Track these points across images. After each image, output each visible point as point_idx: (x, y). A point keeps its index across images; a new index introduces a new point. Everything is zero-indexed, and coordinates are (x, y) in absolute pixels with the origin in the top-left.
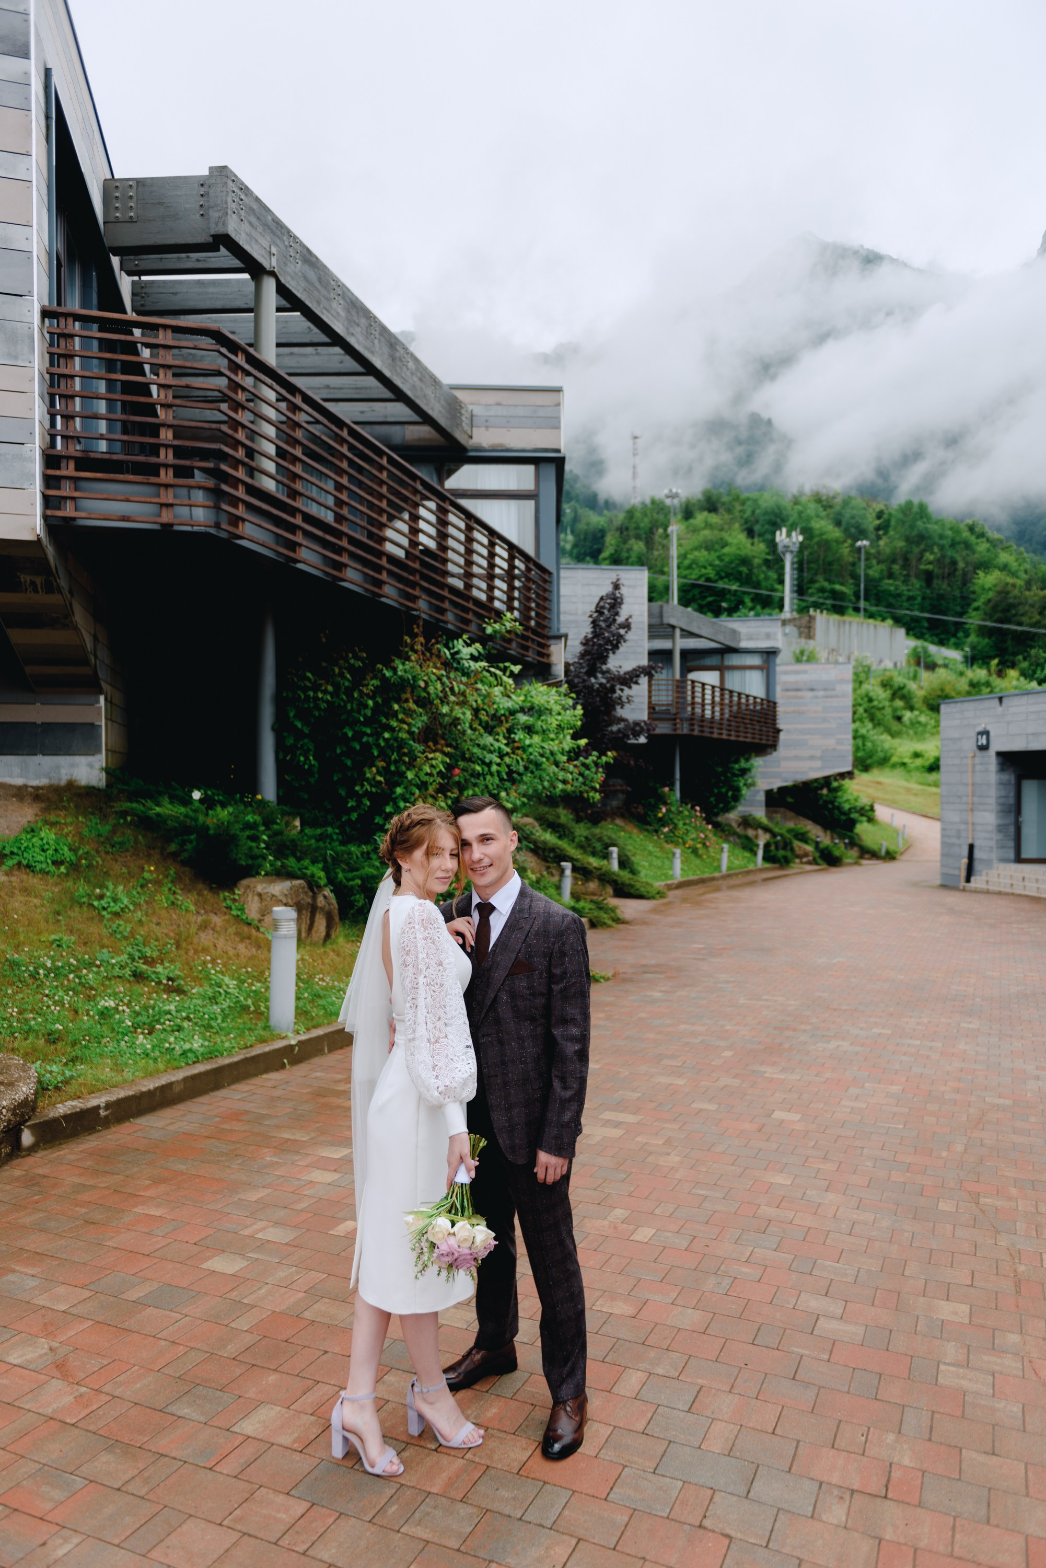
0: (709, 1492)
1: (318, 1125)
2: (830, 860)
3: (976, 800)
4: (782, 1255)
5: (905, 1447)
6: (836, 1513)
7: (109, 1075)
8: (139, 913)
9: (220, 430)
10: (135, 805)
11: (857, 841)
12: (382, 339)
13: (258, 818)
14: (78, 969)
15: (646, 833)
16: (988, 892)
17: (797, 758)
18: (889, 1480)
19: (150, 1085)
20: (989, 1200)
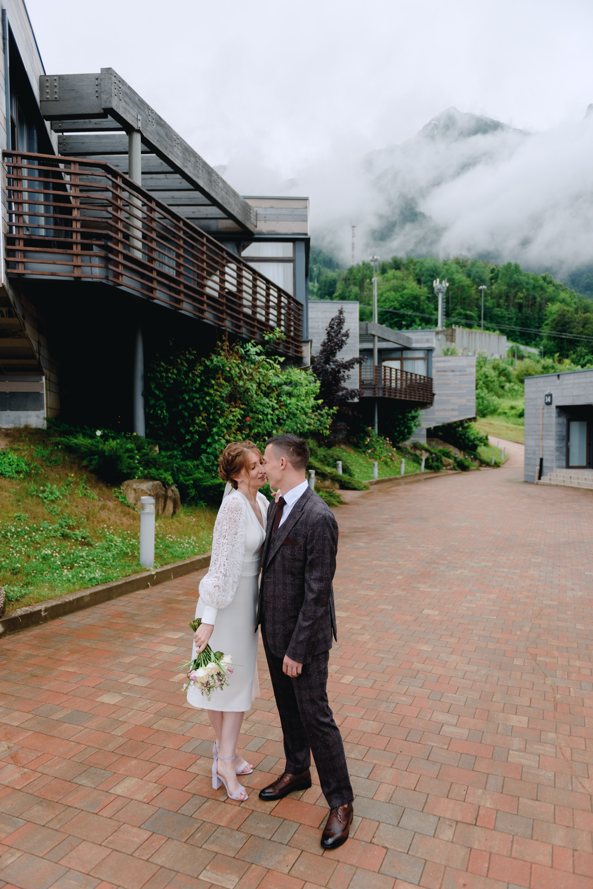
0: (377, 823)
1: (166, 620)
2: (463, 467)
3: (544, 433)
4: (424, 690)
5: (488, 797)
6: (447, 834)
7: (47, 592)
8: (66, 500)
9: (107, 223)
10: (62, 439)
11: (478, 457)
12: (204, 170)
13: (133, 446)
14: (30, 533)
15: (358, 453)
16: (550, 485)
17: (444, 410)
18: (477, 815)
19: (71, 598)
20: (542, 658)
